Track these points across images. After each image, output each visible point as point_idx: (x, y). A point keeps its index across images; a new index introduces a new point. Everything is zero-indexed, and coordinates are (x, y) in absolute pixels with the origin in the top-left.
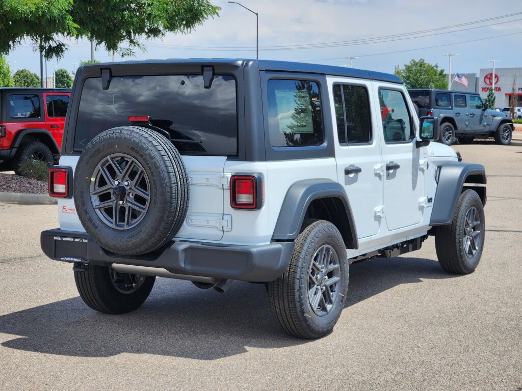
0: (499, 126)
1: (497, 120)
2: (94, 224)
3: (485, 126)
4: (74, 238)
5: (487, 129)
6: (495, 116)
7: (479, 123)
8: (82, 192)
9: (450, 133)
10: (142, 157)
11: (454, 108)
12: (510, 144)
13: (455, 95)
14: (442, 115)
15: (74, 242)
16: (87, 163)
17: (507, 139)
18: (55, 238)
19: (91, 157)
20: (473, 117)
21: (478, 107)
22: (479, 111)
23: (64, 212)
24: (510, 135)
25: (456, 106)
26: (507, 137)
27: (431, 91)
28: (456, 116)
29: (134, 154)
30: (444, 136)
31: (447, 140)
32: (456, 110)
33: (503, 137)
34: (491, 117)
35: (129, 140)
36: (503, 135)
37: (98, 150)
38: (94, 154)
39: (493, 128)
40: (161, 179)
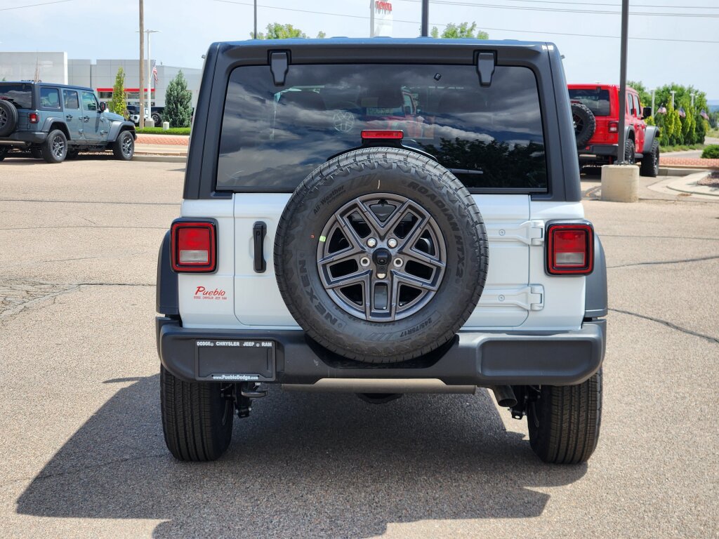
0: (119, 134)
1: (115, 127)
2: (329, 316)
3: (102, 134)
4: (242, 340)
5: (104, 138)
6: (112, 121)
7: (95, 130)
8: (303, 263)
9: (61, 145)
10: (432, 199)
11: (64, 109)
12: (132, 159)
13: (64, 91)
14: (50, 120)
15: (241, 347)
16: (315, 212)
17: (128, 153)
18: (199, 343)
19: (323, 202)
20: (87, 121)
21: (91, 108)
22: (93, 114)
23: (199, 298)
24: (132, 146)
25: (67, 106)
26: (129, 149)
27: (34, 84)
28: (68, 120)
29: (418, 195)
30: (54, 148)
31: (58, 154)
32: (67, 111)
33: (124, 150)
34: (108, 121)
35: (407, 172)
36: (124, 146)
37: (340, 189)
38: (331, 195)
39: (112, 137)
40: (471, 234)
